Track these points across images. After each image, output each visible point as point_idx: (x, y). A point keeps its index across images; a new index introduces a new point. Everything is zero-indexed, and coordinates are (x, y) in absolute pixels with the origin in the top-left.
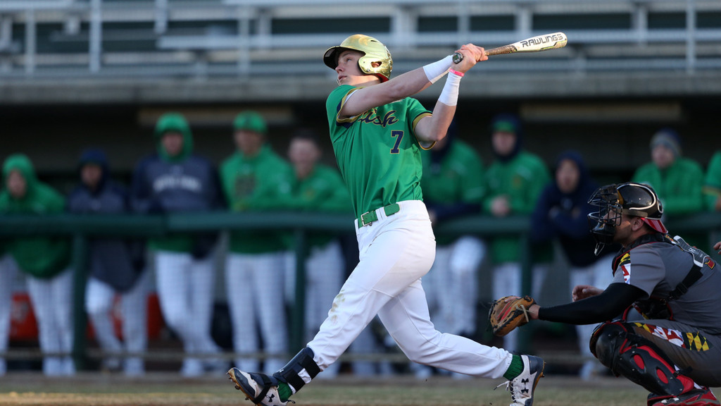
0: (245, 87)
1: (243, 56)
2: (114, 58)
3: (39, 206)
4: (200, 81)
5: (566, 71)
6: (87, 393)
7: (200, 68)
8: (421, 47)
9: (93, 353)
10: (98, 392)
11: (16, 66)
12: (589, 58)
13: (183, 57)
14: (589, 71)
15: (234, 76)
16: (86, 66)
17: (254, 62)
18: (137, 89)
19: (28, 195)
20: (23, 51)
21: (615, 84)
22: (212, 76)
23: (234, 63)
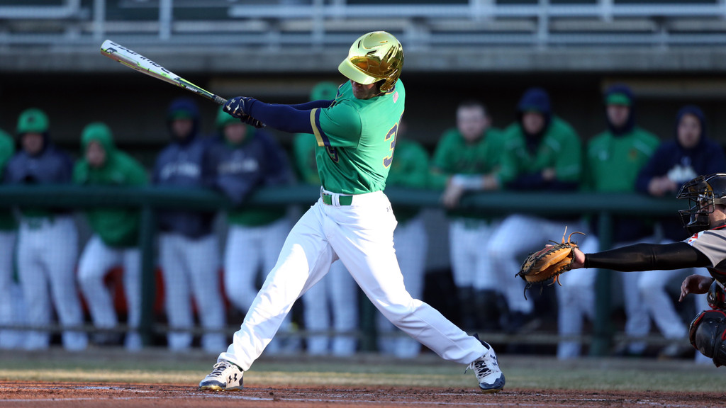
0: (318, 57)
1: (317, 25)
2: (184, 26)
3: (117, 176)
4: (273, 51)
5: (649, 45)
6: (152, 369)
7: (273, 37)
8: (499, 18)
9: (159, 329)
10: (165, 370)
11: (85, 33)
12: (672, 32)
13: (255, 26)
14: (671, 45)
15: (308, 45)
16: (156, 33)
17: (328, 32)
18: (208, 58)
19: (107, 165)
20: (91, 18)
21: (699, 59)
22: (284, 45)
23: (308, 33)
